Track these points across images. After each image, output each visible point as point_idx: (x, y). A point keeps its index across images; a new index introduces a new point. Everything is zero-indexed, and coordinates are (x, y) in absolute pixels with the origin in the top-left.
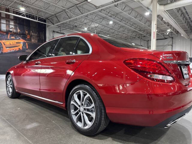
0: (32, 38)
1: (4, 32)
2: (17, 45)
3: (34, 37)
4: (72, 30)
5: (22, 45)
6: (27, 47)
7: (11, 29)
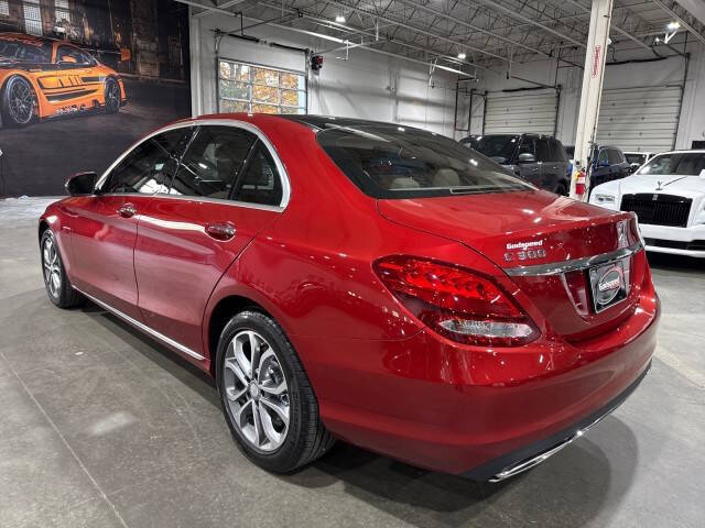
0: (139, 60)
1: (37, 38)
2: (88, 88)
3: (146, 54)
4: (290, 25)
5: (102, 87)
6: (123, 96)
7: (60, 24)
